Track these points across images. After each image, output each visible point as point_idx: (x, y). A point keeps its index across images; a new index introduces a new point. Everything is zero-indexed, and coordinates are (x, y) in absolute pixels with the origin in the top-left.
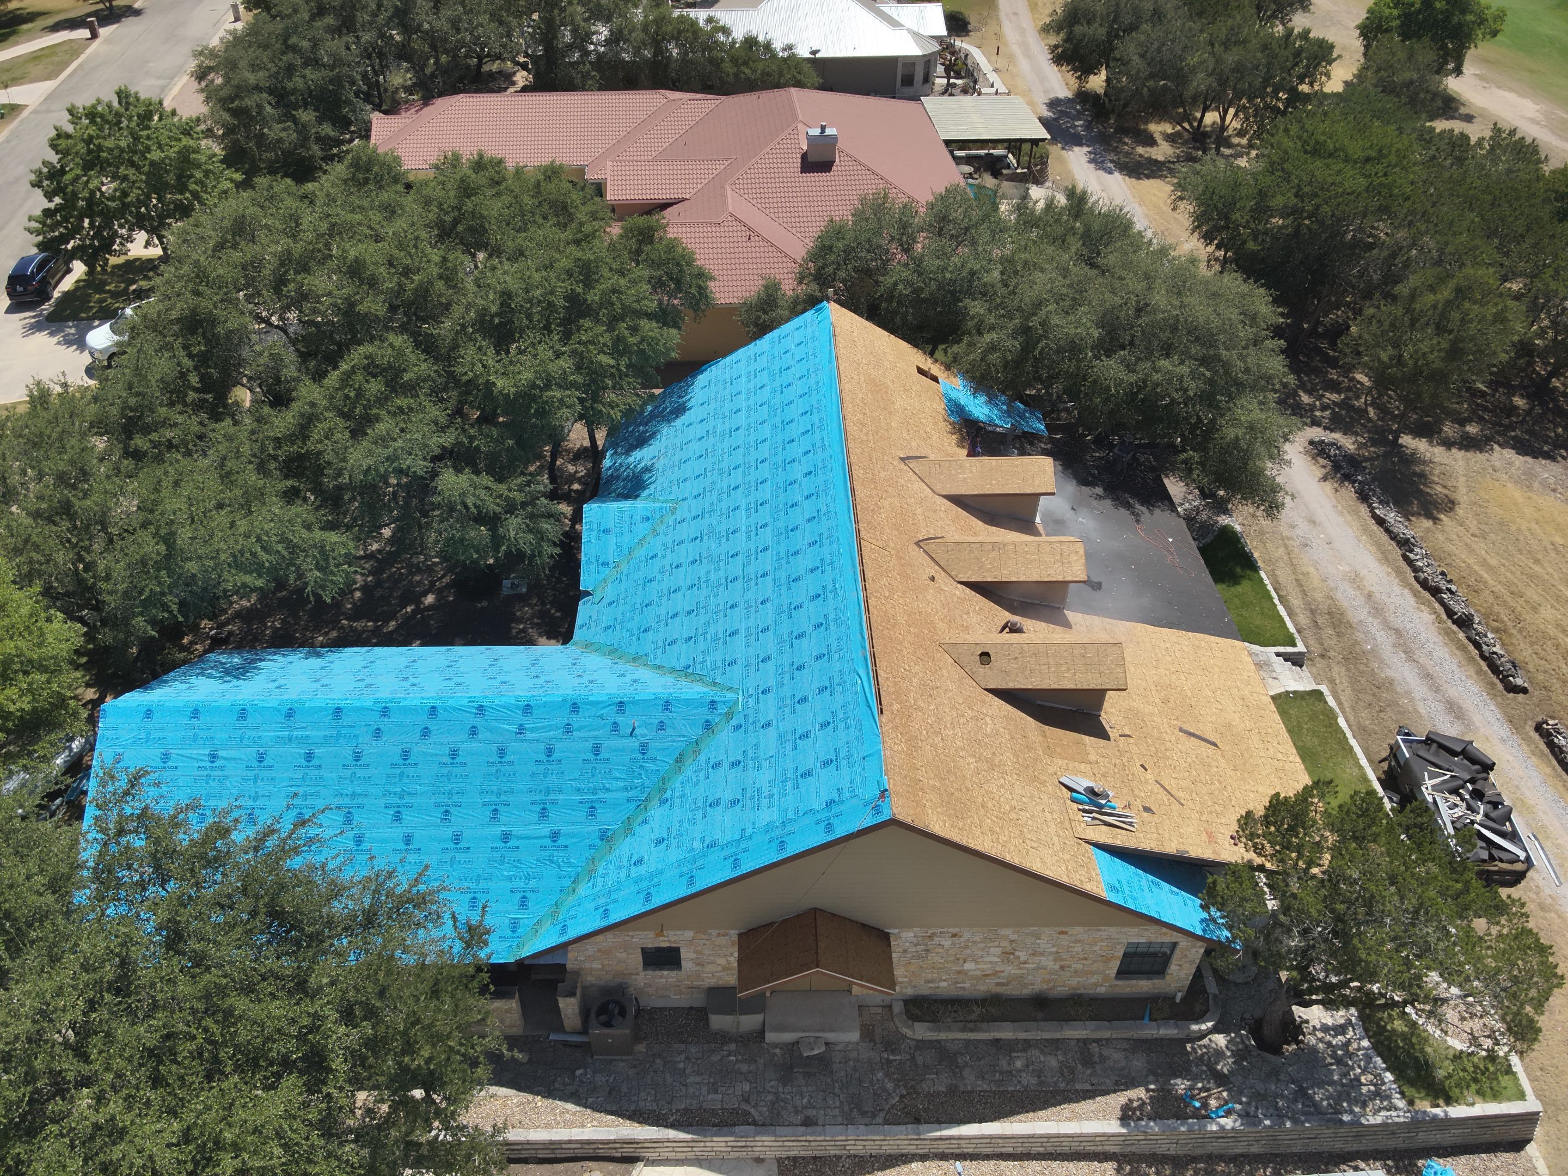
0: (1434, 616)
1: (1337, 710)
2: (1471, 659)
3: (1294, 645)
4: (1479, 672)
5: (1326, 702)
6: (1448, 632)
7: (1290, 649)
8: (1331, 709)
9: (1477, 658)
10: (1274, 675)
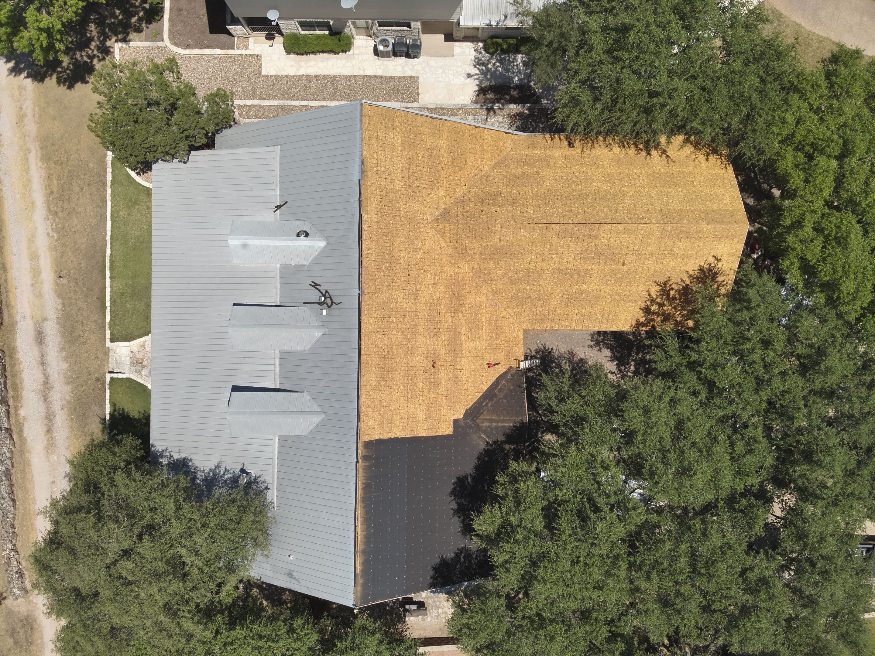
0: (19, 412)
1: (107, 327)
2: (14, 376)
3: (112, 379)
4: (13, 366)
5: (111, 333)
6: (17, 398)
7: (115, 376)
8: (110, 328)
9: (9, 377)
10: (132, 355)
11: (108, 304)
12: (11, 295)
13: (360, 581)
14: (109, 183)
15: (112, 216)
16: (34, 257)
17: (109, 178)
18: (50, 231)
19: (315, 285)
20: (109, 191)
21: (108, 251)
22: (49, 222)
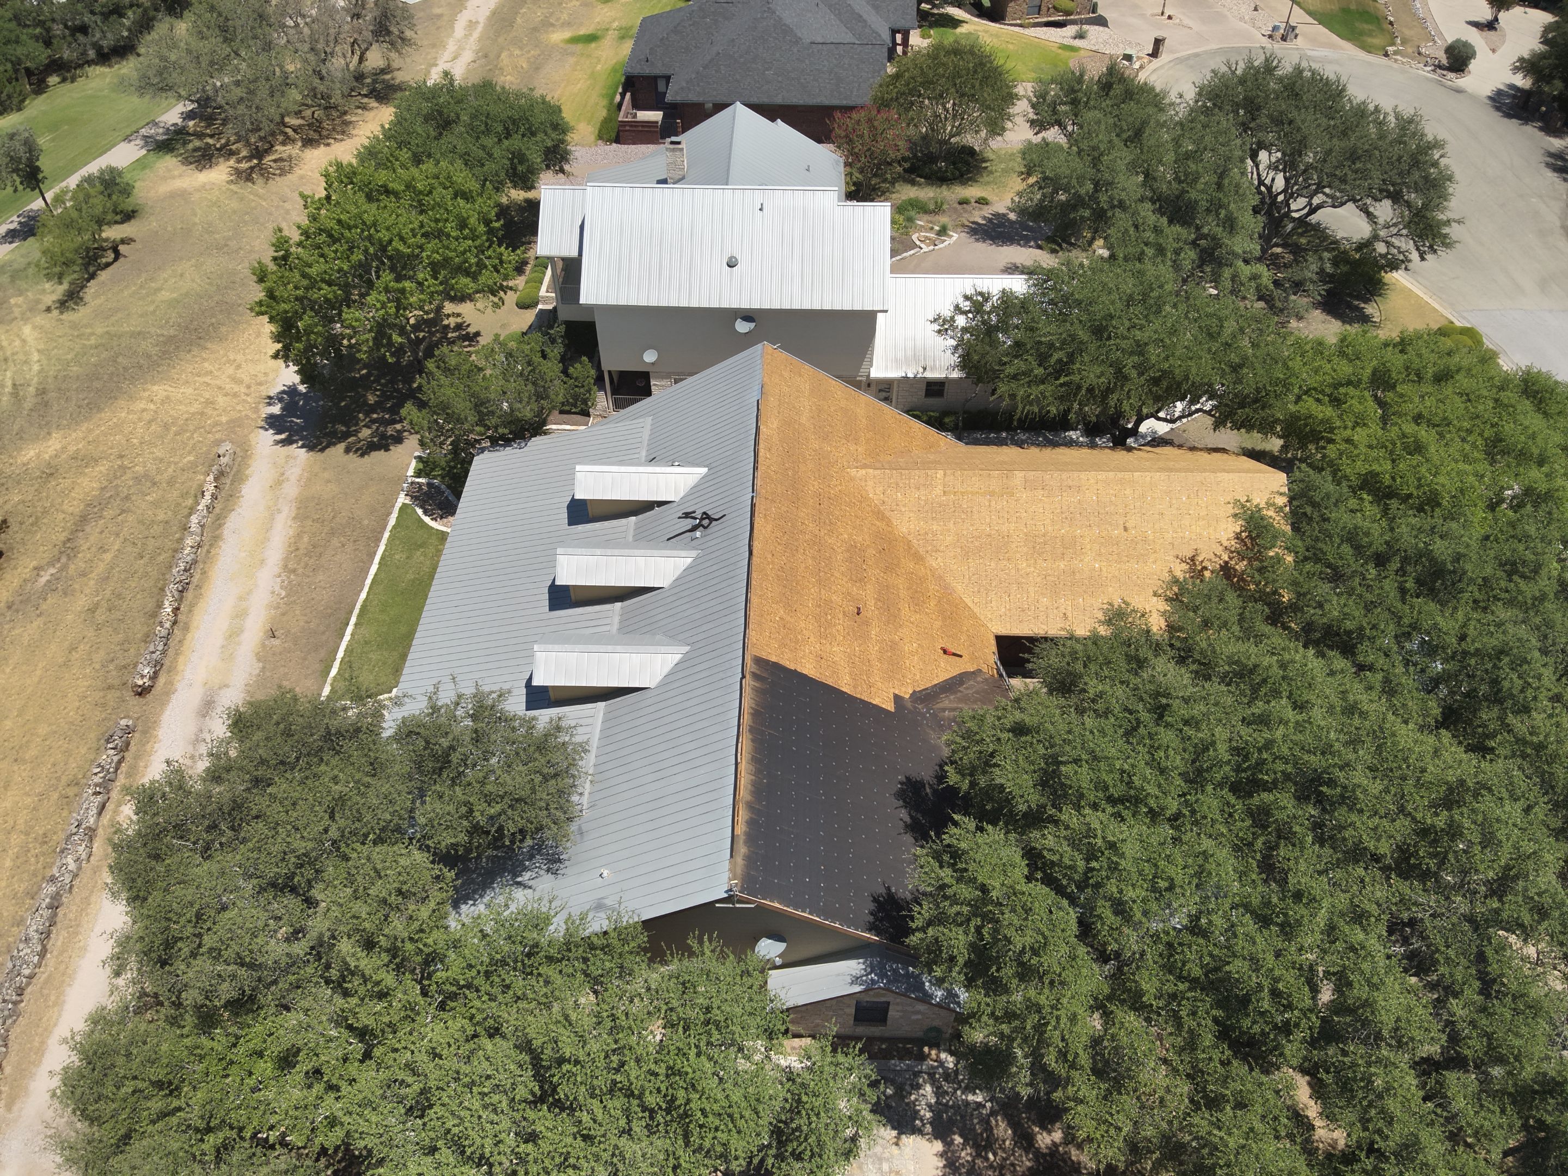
2: (138, 757)
4: (144, 744)
9: (128, 759)
11: (340, 654)
12: (181, 659)
13: (742, 850)
14: (389, 528)
15: (382, 558)
16: (240, 615)
17: (392, 521)
18: (277, 589)
19: (687, 515)
20: (387, 535)
21: (363, 595)
22: (279, 580)
